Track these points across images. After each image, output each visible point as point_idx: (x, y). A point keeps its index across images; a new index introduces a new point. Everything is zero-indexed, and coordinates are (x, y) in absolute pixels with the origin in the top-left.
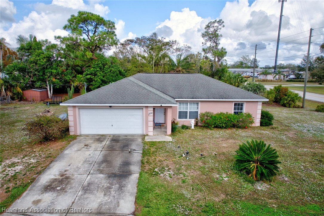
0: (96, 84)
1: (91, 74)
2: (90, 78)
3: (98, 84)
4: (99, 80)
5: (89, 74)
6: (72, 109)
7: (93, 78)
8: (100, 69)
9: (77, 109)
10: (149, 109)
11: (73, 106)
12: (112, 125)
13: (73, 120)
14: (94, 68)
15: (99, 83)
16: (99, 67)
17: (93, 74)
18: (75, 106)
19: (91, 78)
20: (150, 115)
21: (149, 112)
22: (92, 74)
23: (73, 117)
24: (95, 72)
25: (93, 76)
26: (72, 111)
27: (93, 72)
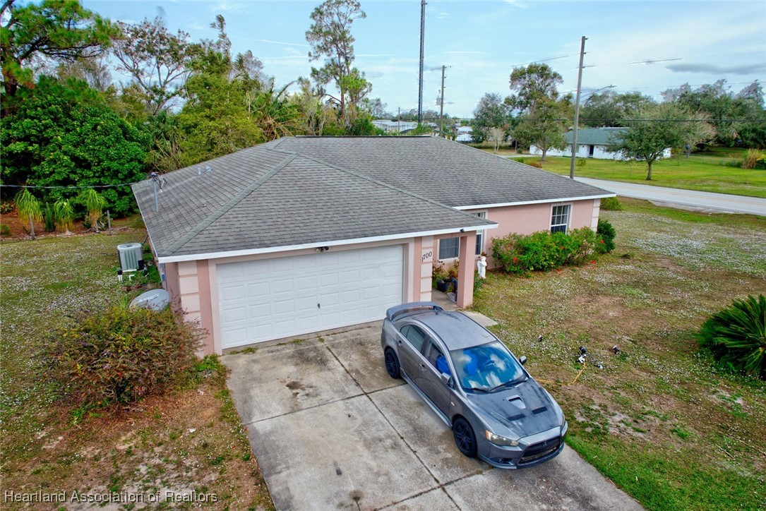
0: (53, 172)
1: (26, 138)
2: (23, 152)
3: (63, 170)
4: (65, 158)
5: (19, 140)
6: (194, 270)
7: (34, 150)
8: (56, 120)
9: (212, 269)
10: (425, 244)
11: (198, 261)
12: (319, 305)
13: (199, 309)
14: (32, 118)
15: (66, 166)
16: (51, 113)
17: (32, 139)
18: (206, 261)
19: (26, 153)
20: (426, 260)
21: (424, 252)
22: (29, 140)
23: (198, 296)
24: (41, 132)
25: (36, 146)
26: (196, 278)
27: (34, 132)
